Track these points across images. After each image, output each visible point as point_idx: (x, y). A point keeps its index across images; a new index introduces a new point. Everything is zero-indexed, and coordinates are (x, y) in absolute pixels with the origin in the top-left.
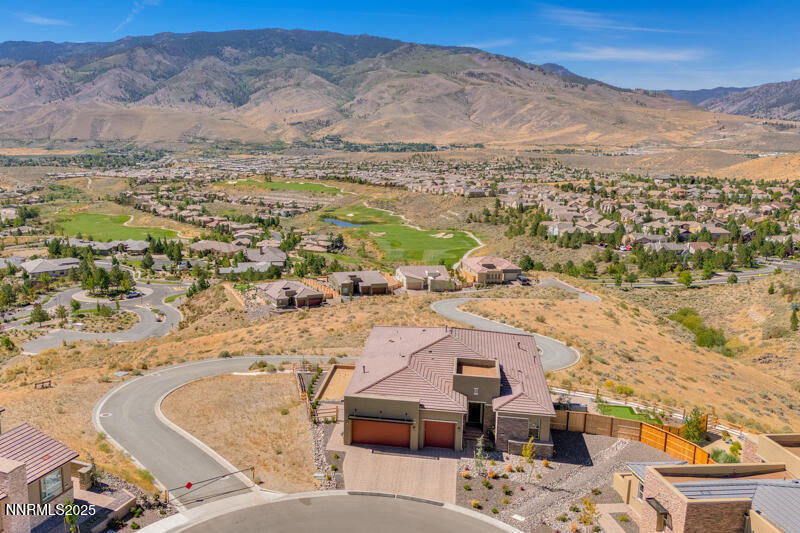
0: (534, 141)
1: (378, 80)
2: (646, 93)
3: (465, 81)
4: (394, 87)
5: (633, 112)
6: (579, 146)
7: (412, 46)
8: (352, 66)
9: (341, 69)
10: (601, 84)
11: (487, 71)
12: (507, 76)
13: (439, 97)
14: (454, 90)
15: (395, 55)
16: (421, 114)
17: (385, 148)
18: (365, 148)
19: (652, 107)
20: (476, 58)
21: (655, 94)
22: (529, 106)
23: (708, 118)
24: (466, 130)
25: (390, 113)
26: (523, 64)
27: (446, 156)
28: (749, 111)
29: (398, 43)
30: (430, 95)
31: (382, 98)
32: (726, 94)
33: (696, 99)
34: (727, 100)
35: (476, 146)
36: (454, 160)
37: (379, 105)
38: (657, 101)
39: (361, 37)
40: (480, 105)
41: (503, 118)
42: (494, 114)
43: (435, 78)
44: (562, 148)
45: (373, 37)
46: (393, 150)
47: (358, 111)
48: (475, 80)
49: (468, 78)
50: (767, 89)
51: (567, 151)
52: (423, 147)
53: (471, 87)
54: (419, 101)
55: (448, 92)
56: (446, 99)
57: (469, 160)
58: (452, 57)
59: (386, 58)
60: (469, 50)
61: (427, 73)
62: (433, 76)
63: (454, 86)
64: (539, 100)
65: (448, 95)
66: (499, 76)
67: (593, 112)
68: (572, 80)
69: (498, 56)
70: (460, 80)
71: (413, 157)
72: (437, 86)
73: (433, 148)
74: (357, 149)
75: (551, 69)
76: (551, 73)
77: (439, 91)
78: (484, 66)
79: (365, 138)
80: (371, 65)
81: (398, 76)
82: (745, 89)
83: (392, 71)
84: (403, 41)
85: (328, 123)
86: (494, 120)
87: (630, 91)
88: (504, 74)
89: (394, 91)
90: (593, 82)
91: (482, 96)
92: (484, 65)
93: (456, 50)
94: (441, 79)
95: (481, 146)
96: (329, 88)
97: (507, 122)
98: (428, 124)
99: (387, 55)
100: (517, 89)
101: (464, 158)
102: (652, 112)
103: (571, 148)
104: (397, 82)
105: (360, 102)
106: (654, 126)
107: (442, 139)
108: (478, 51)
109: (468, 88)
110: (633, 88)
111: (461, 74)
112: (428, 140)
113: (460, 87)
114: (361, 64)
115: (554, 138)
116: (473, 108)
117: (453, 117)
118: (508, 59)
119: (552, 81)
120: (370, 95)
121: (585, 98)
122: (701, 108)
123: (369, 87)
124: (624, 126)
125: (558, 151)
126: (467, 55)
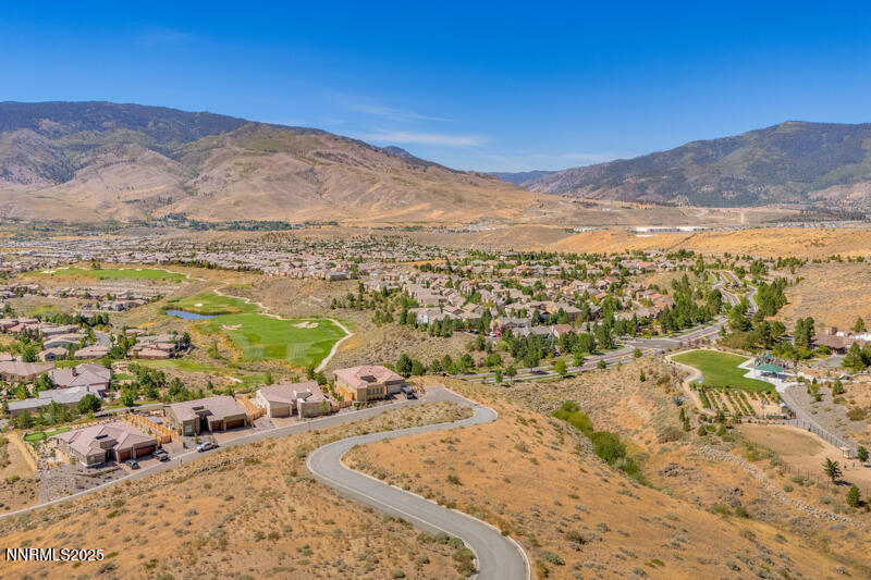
0: (383, 219)
1: (224, 158)
2: (478, 174)
3: (314, 160)
4: (241, 164)
5: (469, 192)
6: (425, 223)
7: (257, 124)
8: (194, 143)
9: (183, 145)
10: (439, 166)
11: (335, 152)
12: (354, 157)
13: (288, 176)
14: (303, 169)
15: (240, 133)
16: (273, 192)
17: (236, 227)
18: (213, 226)
19: (484, 187)
20: (322, 139)
21: (485, 176)
22: (377, 186)
23: (529, 198)
24: (319, 208)
25: (238, 190)
26: (368, 146)
27: (300, 234)
28: (560, 191)
29: (242, 122)
30: (279, 173)
31: (229, 176)
32: (540, 176)
33: (517, 181)
34: (542, 181)
35: (330, 223)
36: (310, 239)
37: (226, 182)
38: (487, 182)
39: (201, 114)
40: (331, 184)
41: (353, 196)
42: (346, 193)
43: (282, 157)
44: (411, 225)
45: (215, 115)
46: (244, 228)
47: (204, 189)
48: (323, 160)
49: (316, 158)
50: (572, 173)
51: (416, 228)
52: (276, 225)
53: (320, 166)
54: (269, 179)
55: (298, 170)
56: (296, 177)
57: (325, 238)
58: (298, 137)
59: (231, 136)
60: (315, 131)
61: (275, 151)
62: (282, 155)
63: (303, 166)
64: (385, 180)
65: (297, 174)
66: (346, 157)
67: (435, 192)
68: (414, 162)
69: (343, 138)
70: (310, 159)
71: (267, 236)
72: (287, 164)
73: (287, 226)
74: (204, 228)
75: (393, 152)
76: (394, 156)
77: (289, 170)
78: (330, 147)
79: (213, 216)
80: (215, 143)
81: (245, 154)
82: (554, 172)
83: (237, 149)
84: (248, 119)
85: (170, 201)
86: (345, 198)
87: (464, 173)
88: (351, 155)
89: (241, 169)
90: (432, 164)
91: (332, 175)
92: (331, 145)
93: (303, 131)
94: (289, 158)
95: (335, 223)
96: (169, 164)
97: (358, 201)
98: (281, 203)
99: (231, 133)
100: (365, 170)
101: (320, 237)
102: (484, 191)
103: (420, 225)
104: (243, 160)
105: (205, 179)
106: (487, 205)
107: (296, 217)
108: (324, 132)
109: (318, 168)
110: (466, 170)
111: (310, 154)
112: (281, 218)
113: (308, 167)
114: (203, 141)
115: (403, 216)
116: (324, 187)
117: (304, 195)
118: (353, 140)
119: (396, 163)
120: (216, 172)
121: (428, 178)
122: (523, 188)
123: (214, 164)
124: (462, 204)
125: (408, 229)
126: (313, 136)
